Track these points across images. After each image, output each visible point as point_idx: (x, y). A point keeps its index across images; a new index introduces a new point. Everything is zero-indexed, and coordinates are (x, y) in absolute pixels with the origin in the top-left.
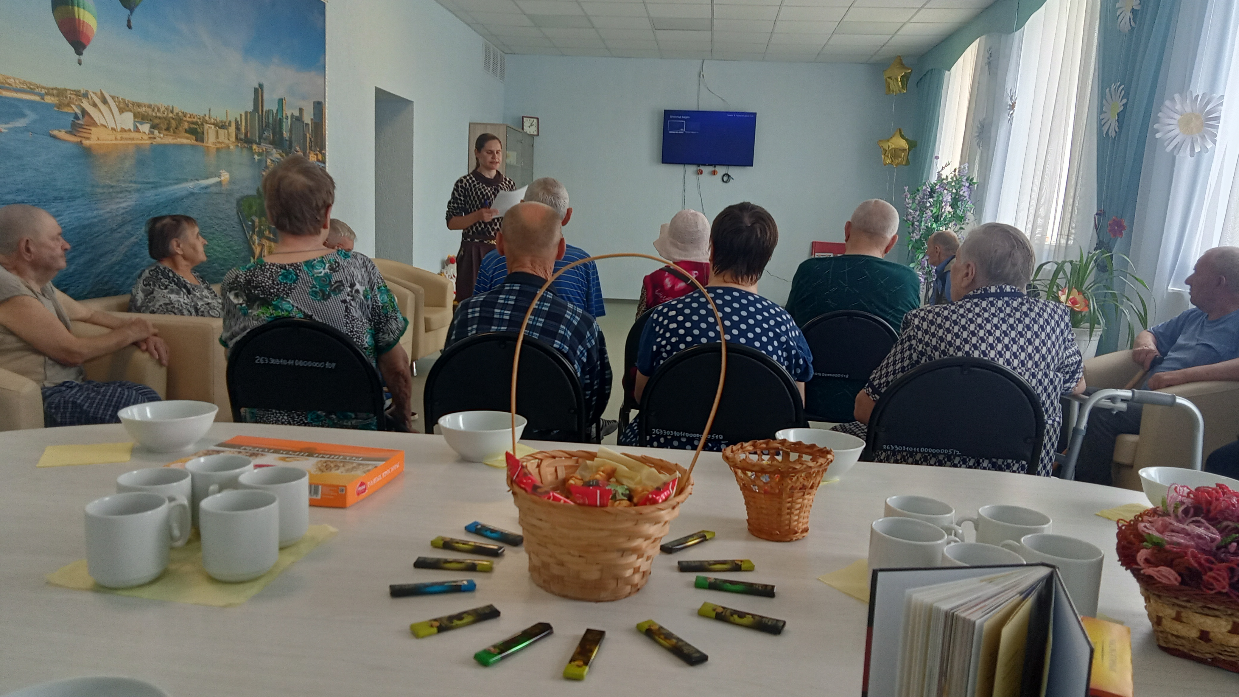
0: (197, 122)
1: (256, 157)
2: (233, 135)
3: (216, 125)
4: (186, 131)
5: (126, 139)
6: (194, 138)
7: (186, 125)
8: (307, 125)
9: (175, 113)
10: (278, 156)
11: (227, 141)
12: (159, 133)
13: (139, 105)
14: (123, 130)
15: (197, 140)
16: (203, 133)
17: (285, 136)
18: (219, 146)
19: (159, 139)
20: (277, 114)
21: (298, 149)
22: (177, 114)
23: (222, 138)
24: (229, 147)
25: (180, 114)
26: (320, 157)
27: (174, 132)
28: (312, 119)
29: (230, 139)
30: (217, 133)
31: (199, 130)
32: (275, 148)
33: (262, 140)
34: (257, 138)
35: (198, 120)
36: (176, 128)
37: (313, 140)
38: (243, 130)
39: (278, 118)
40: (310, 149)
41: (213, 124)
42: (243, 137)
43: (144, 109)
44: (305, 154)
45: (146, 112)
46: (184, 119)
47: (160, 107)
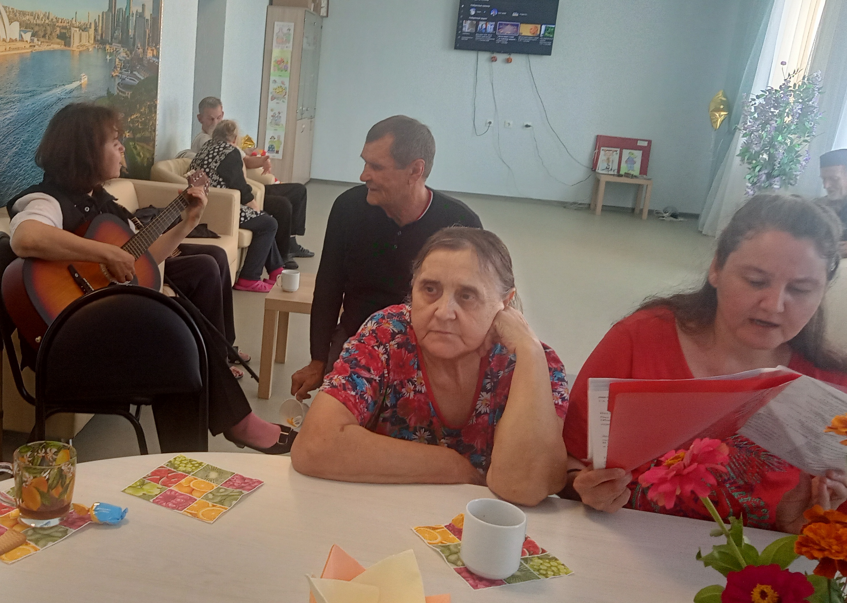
0: (66, 26)
2: (93, 37)
3: (80, 28)
4: (58, 37)
5: (14, 49)
6: (63, 42)
7: (58, 31)
8: (147, 20)
9: (50, 20)
10: (124, 55)
11: (87, 43)
12: (38, 40)
13: (24, 14)
14: (11, 41)
15: (65, 45)
16: (70, 37)
17: (130, 34)
18: (81, 49)
19: (37, 46)
20: (125, 12)
21: (139, 46)
22: (52, 19)
23: (84, 42)
24: (88, 49)
25: (54, 20)
26: (155, 52)
27: (49, 39)
28: (151, 15)
29: (90, 42)
30: (81, 34)
31: (67, 35)
32: (123, 47)
33: (113, 40)
34: (110, 38)
35: (67, 25)
36: (51, 34)
37: (151, 35)
38: (100, 32)
40: (148, 45)
41: (78, 27)
42: (99, 38)
43: (28, 17)
44: (144, 50)
45: (29, 20)
46: (57, 24)
47: (40, 13)
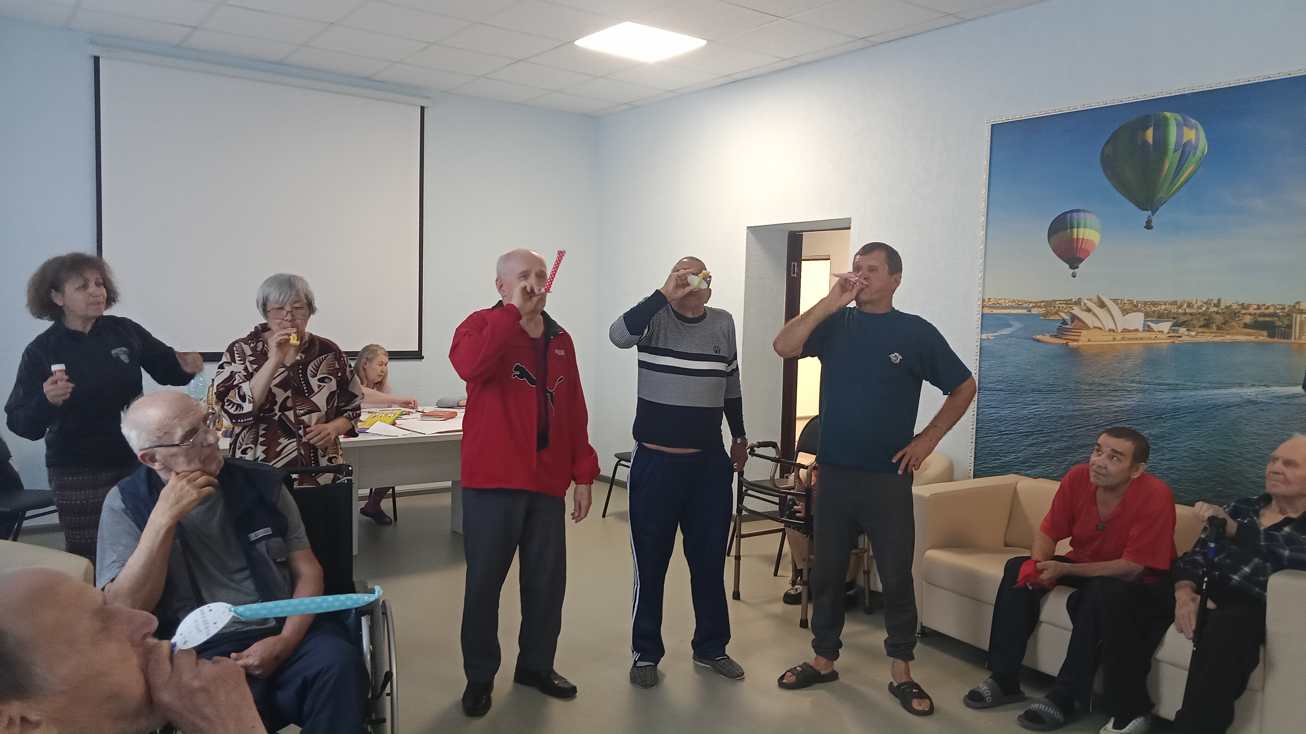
0: (1275, 313)
4: (1246, 326)
5: (1130, 339)
6: (1266, 333)
7: (1248, 319)
9: (1222, 307)
12: (1188, 330)
13: (1154, 304)
14: (1125, 331)
15: (1269, 336)
16: (1290, 326)
19: (1188, 338)
22: (1227, 307)
25: (1235, 306)
27: (1219, 328)
31: (1278, 323)
35: (1278, 311)
36: (1224, 324)
43: (1163, 307)
45: (1165, 310)
46: (1244, 312)
47: (1194, 302)
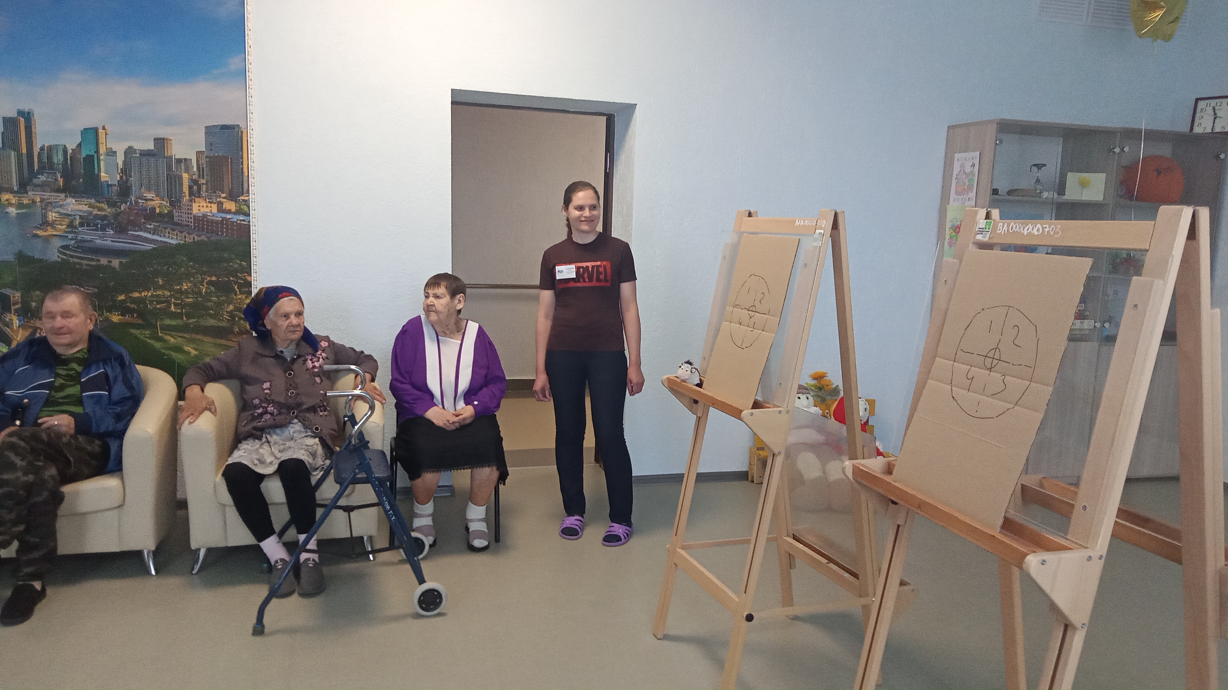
1: (12, 211)
8: (182, 160)
10: (86, 208)
17: (104, 179)
20: (78, 150)
21: (149, 196)
26: (230, 205)
28: (198, 153)
32: (73, 197)
34: (15, 184)
37: (202, 181)
39: (84, 155)
40: (191, 193)
44: (175, 203)
